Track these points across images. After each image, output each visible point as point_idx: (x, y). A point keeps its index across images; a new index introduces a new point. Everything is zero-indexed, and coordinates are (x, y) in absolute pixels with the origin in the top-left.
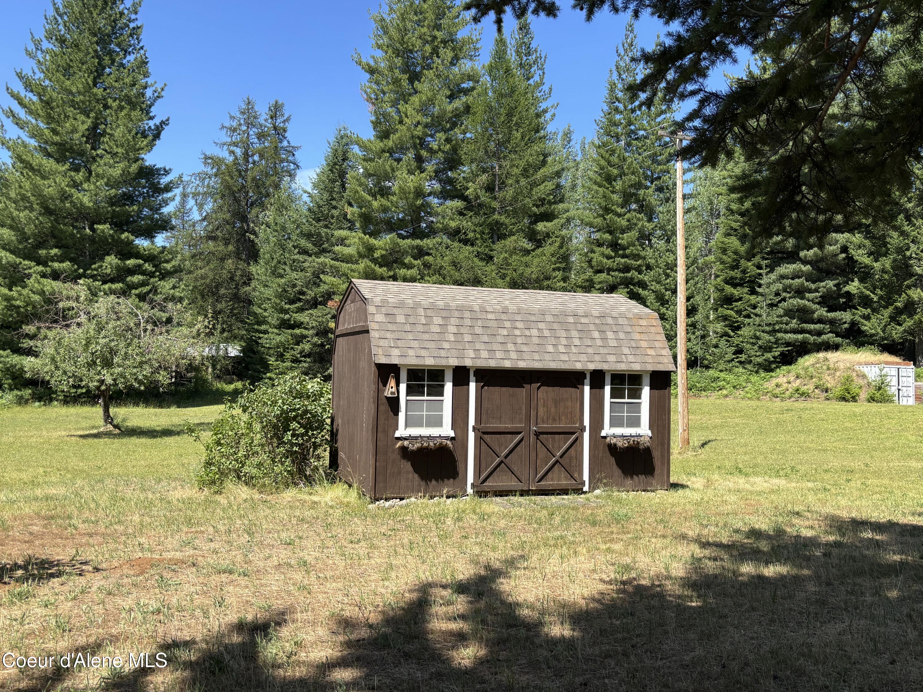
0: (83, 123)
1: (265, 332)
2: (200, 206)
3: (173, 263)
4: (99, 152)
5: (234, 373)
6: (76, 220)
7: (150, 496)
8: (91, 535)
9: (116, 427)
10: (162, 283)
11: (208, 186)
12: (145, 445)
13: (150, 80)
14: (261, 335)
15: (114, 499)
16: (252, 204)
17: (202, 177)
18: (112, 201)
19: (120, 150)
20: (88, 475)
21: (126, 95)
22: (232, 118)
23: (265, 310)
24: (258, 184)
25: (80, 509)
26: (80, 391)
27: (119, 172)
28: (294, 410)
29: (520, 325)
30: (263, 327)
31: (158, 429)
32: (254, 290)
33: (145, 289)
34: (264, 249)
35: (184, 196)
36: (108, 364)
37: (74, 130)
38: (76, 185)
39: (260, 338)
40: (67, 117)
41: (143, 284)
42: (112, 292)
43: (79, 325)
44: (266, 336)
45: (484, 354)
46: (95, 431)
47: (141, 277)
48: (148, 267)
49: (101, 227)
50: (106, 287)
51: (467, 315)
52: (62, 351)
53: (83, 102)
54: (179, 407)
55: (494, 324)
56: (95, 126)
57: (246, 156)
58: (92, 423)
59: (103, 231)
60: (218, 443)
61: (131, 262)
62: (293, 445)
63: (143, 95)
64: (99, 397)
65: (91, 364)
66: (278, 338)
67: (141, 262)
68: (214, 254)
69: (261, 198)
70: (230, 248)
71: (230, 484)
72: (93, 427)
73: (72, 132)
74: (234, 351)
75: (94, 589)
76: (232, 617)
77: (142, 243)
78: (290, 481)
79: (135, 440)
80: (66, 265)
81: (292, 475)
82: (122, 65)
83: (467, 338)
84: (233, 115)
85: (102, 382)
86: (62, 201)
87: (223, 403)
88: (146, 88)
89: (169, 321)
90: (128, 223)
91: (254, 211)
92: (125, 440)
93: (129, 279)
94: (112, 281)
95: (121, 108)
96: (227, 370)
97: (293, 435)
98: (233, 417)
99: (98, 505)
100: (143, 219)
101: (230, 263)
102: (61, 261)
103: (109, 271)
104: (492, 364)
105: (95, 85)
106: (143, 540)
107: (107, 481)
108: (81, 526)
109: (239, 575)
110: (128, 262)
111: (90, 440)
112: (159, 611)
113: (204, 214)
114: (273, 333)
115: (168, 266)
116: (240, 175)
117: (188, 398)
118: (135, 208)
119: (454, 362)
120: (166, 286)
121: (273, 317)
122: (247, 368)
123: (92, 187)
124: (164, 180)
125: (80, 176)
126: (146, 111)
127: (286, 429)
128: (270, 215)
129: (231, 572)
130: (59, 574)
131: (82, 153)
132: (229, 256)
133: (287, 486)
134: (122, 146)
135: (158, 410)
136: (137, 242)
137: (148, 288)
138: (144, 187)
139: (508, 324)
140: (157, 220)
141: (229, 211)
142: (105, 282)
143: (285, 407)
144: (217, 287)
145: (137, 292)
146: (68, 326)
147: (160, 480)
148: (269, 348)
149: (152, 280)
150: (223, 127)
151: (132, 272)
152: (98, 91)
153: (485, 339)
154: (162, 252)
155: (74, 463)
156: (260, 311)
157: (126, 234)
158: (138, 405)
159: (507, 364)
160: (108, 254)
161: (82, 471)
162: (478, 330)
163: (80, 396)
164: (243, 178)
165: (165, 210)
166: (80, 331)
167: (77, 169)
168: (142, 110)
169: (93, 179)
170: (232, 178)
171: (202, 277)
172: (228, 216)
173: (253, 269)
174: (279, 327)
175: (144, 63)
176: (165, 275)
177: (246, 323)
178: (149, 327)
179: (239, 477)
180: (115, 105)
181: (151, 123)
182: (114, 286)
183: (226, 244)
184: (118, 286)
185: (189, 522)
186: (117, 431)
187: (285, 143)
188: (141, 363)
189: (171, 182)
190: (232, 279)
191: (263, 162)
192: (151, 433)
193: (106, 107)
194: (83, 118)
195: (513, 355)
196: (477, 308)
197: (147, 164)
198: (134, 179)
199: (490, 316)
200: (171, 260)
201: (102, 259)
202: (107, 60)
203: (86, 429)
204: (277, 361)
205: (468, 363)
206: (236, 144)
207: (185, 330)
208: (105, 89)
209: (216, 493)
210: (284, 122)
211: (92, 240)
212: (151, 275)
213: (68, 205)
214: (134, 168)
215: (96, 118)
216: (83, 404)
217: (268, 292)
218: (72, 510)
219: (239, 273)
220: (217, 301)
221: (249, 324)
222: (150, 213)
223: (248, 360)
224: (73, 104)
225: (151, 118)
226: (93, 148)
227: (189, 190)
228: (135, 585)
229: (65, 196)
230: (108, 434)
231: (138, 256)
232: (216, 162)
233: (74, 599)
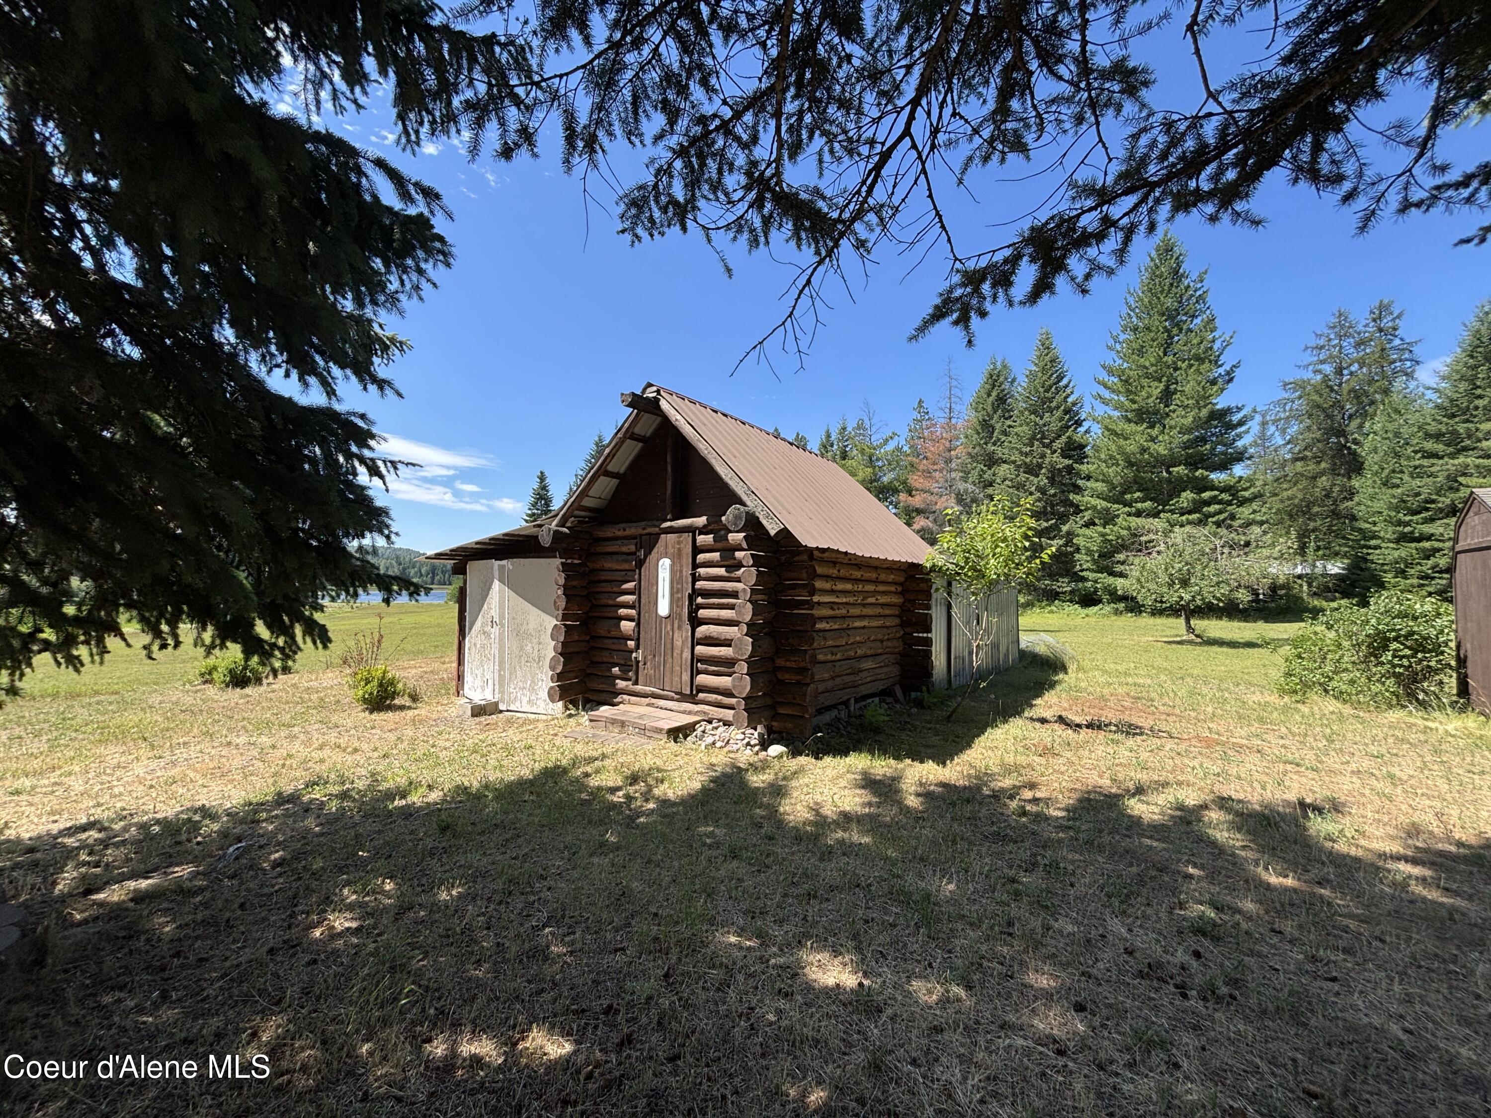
0: (1156, 388)
1: (1376, 548)
2: (1283, 432)
3: (1252, 490)
4: (1172, 408)
5: (1336, 591)
6: (1154, 467)
7: (1227, 695)
8: (1168, 715)
9: (1197, 636)
10: (1240, 509)
11: (1291, 410)
12: (1227, 654)
13: (1217, 334)
14: (1370, 551)
15: (1191, 694)
16: (1351, 417)
17: (1282, 403)
18: (1186, 446)
19: (1190, 402)
20: (1171, 673)
21: (1195, 354)
22: (1319, 336)
23: (1375, 524)
24: (1357, 395)
25: (1161, 695)
26: (1164, 605)
27: (1190, 419)
28: (1393, 630)
30: (1373, 542)
31: (1241, 640)
32: (1359, 504)
33: (1222, 517)
34: (1371, 461)
35: (1264, 424)
36: (1185, 583)
37: (1149, 396)
38: (1153, 439)
39: (1368, 554)
40: (1143, 387)
41: (1220, 512)
42: (1189, 523)
43: (1159, 553)
44: (1378, 551)
46: (1178, 639)
47: (1217, 507)
48: (1225, 496)
49: (1176, 469)
50: (1184, 518)
52: (1145, 574)
53: (1156, 372)
54: (1266, 622)
56: (1167, 387)
57: (1339, 371)
58: (1174, 632)
59: (1178, 472)
60: (1299, 656)
61: (1206, 495)
62: (1394, 666)
63: (1211, 348)
64: (1179, 610)
65: (1171, 585)
66: (1396, 554)
67: (1217, 493)
68: (1302, 475)
69: (1364, 408)
70: (1323, 465)
71: (1314, 696)
72: (1177, 636)
73: (1148, 398)
74: (1335, 568)
75: (1167, 749)
76: (1292, 797)
77: (1217, 477)
78: (1394, 702)
79: (1215, 648)
80: (1148, 504)
81: (1397, 696)
82: (1190, 330)
84: (1319, 333)
85: (1182, 598)
86: (1141, 454)
87: (1303, 621)
88: (1213, 341)
89: (1247, 544)
90: (1202, 460)
91: (1354, 424)
92: (1206, 648)
93: (1205, 509)
94: (1190, 512)
95: (1191, 366)
96: (1328, 587)
97: (1394, 656)
98: (1316, 633)
99: (1176, 694)
100: (1216, 455)
101: (1323, 481)
102: (1144, 502)
103: (1185, 505)
105: (1165, 354)
106: (1211, 725)
107: (1188, 680)
108: (1161, 707)
109: (1307, 769)
110: (1203, 495)
111: (1174, 646)
112: (1218, 775)
113: (1288, 437)
114: (1387, 548)
115: (1246, 494)
116: (1332, 390)
117: (1279, 614)
118: (1208, 447)
120: (1244, 512)
121: (1386, 532)
122: (1353, 585)
123: (1166, 437)
124: (1236, 418)
125: (1155, 432)
126: (1216, 363)
127: (1386, 648)
128: (1378, 423)
129: (1298, 765)
130: (1141, 734)
131: (1156, 412)
132: (1322, 473)
133: (1391, 706)
134: (1192, 398)
135: (1243, 624)
136: (1213, 476)
137: (1226, 514)
138: (1216, 427)
140: (1231, 454)
141: (1319, 429)
142: (1182, 514)
143: (1380, 627)
144: (1307, 506)
145: (1214, 519)
146: (1150, 553)
147: (1238, 684)
148: (1383, 564)
149: (1229, 508)
150: (1307, 348)
151: (1208, 503)
152: (1169, 359)
154: (1239, 482)
155: (1159, 662)
156: (1368, 526)
157: (1200, 471)
158: (1221, 619)
160: (1184, 491)
161: (1166, 669)
163: (1165, 609)
164: (1337, 393)
165: (1239, 444)
166: (1160, 557)
167: (1152, 427)
168: (1210, 362)
169: (1166, 431)
170: (1321, 395)
171: (1289, 499)
172: (1318, 435)
173: (1356, 483)
174: (1397, 541)
175: (1212, 320)
176: (1242, 502)
177: (1349, 539)
178: (1226, 550)
179: (1326, 691)
180: (1184, 365)
181: (1221, 370)
182: (1190, 517)
183: (1319, 463)
184: (1195, 516)
185: (1261, 720)
186: (1199, 640)
187: (1397, 342)
188: (1218, 583)
189: (1245, 416)
190: (1327, 496)
191: (1364, 370)
192: (1233, 644)
193: (1176, 369)
194: (1156, 384)
197: (1218, 407)
198: (1206, 423)
200: (1250, 487)
201: (1179, 496)
202: (1175, 331)
203: (1171, 636)
204: (1396, 577)
206: (1322, 362)
207: (1266, 552)
208: (1175, 355)
209: (1298, 702)
210: (1393, 320)
211: (1169, 481)
212: (1229, 503)
213: (1146, 456)
214: (1204, 413)
215: (1168, 381)
216: (1168, 616)
217: (1377, 506)
218: (1153, 695)
219: (1336, 489)
220: (1309, 519)
221: (1353, 540)
222: (1224, 448)
223: (1354, 577)
224: (1147, 376)
225: (1221, 366)
226: (1167, 406)
227: (1268, 418)
228: (1201, 754)
229: (1144, 450)
230: (1191, 642)
231: (1213, 488)
232: (1300, 385)
233: (1151, 751)
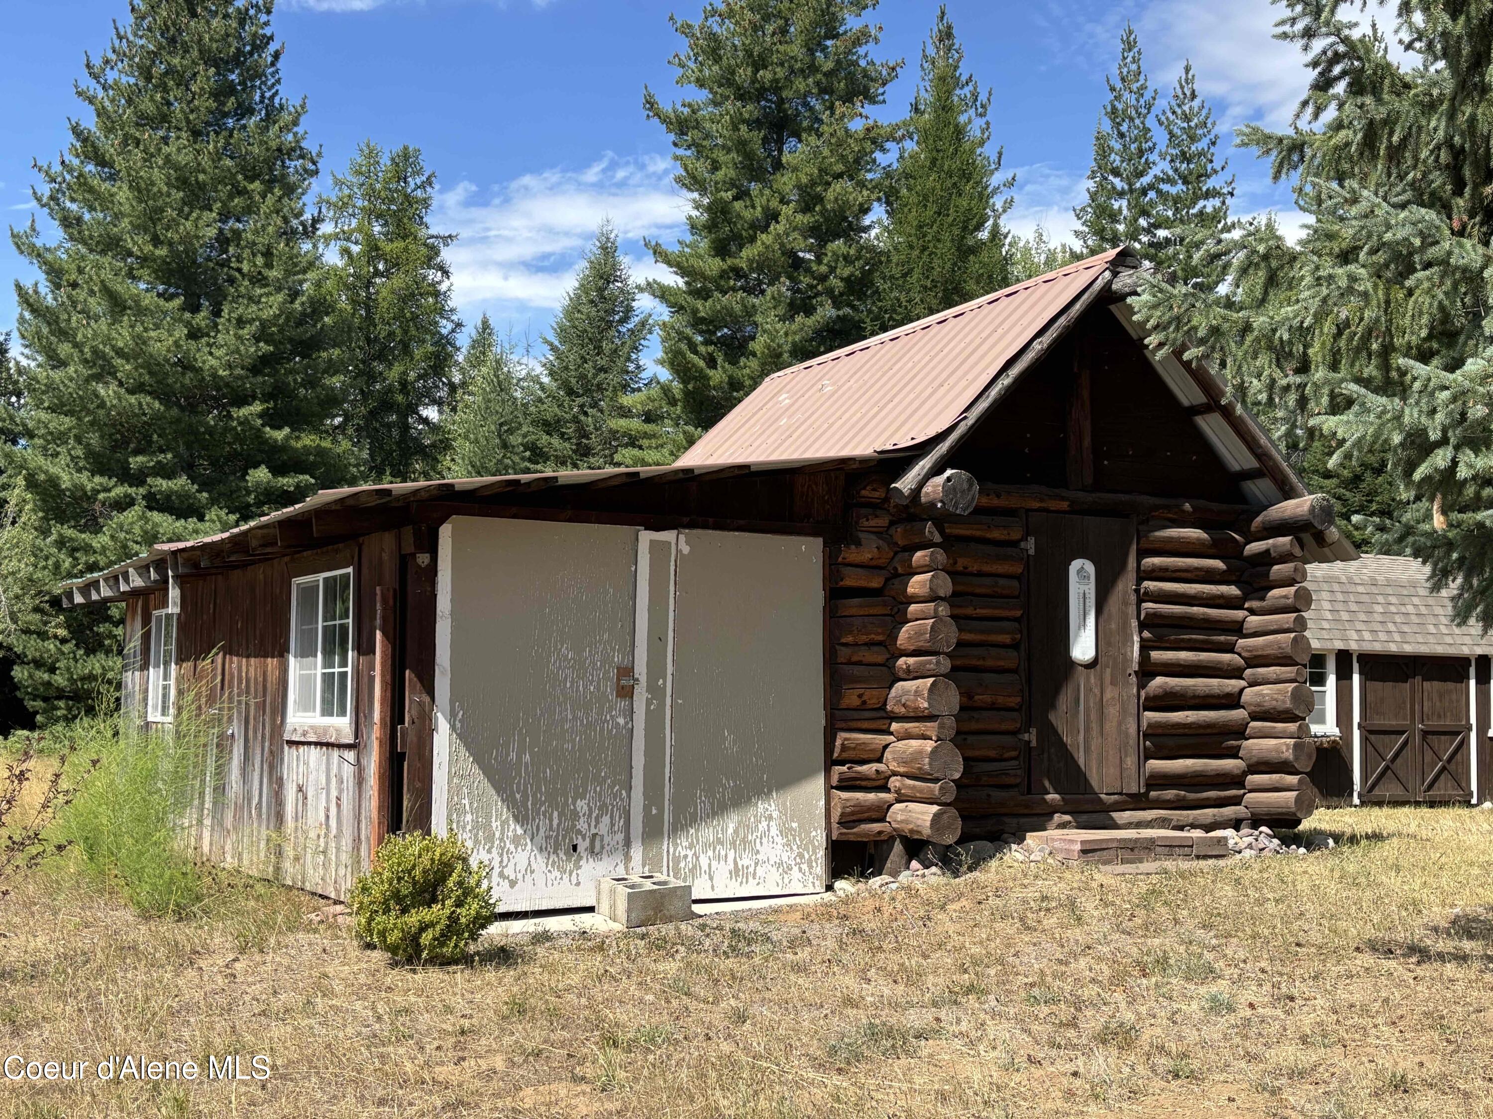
29: (1393, 600)
45: (1367, 636)
51: (1336, 587)
55: (1365, 598)
83: (1345, 616)
84: (340, 177)
104: (1377, 647)
119: (1339, 645)
139: (1380, 599)
153: (1363, 617)
159: (1393, 648)
162: (1354, 607)
195: (1397, 637)
196: (1343, 579)
199: (1360, 589)
205: (1353, 646)
210: (422, 186)
